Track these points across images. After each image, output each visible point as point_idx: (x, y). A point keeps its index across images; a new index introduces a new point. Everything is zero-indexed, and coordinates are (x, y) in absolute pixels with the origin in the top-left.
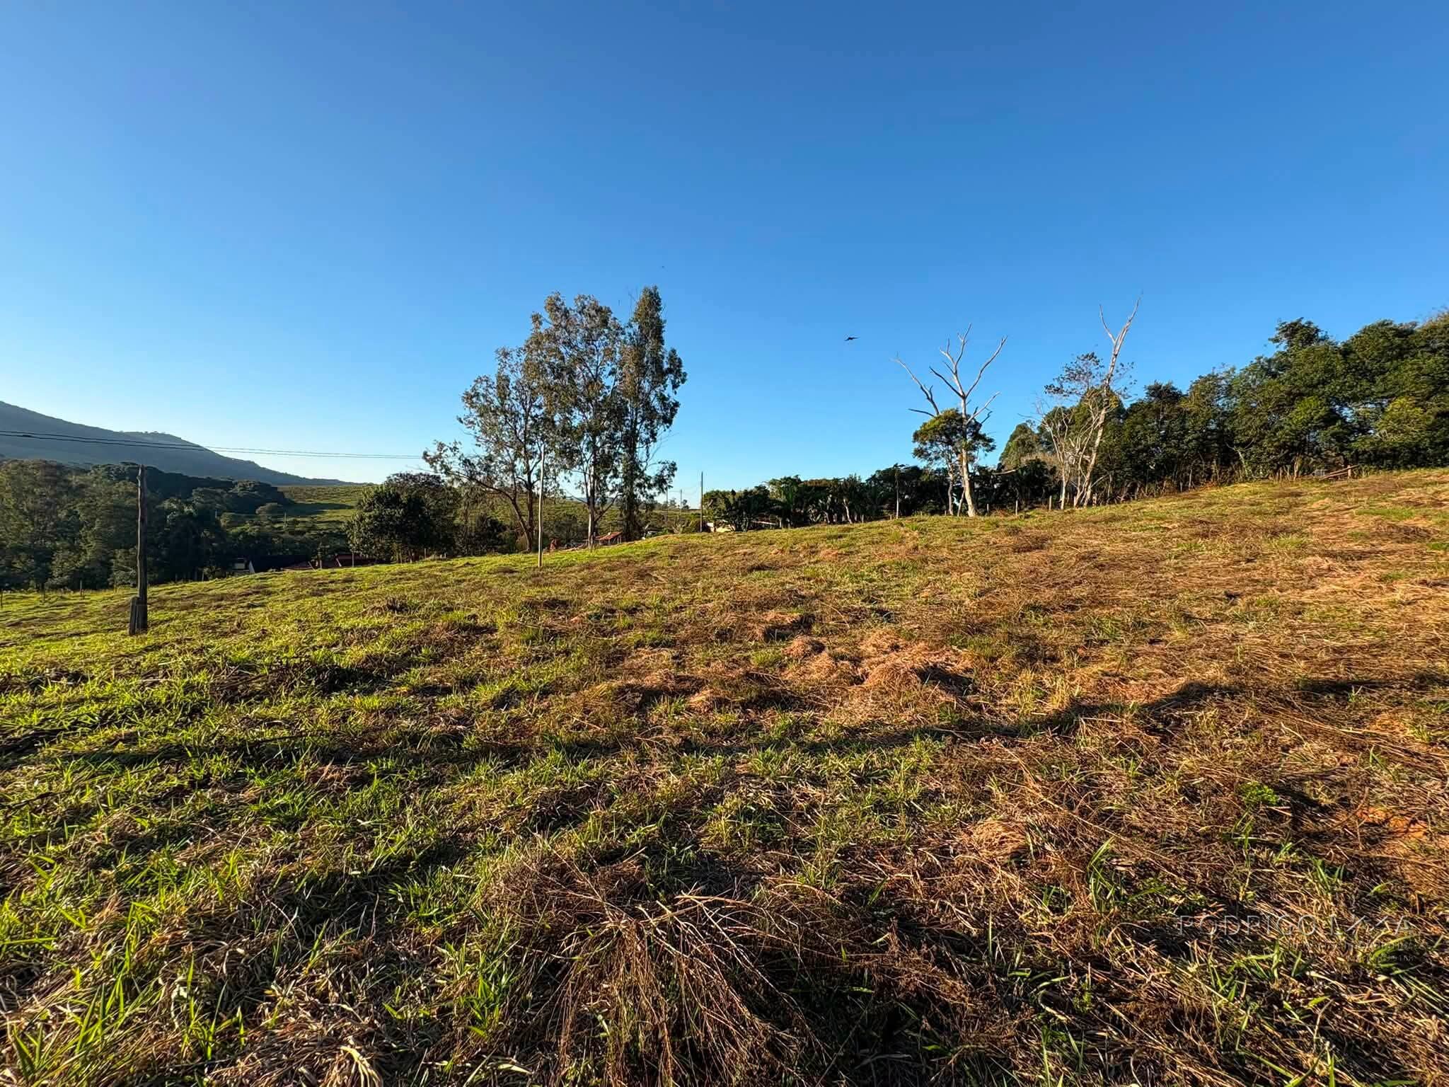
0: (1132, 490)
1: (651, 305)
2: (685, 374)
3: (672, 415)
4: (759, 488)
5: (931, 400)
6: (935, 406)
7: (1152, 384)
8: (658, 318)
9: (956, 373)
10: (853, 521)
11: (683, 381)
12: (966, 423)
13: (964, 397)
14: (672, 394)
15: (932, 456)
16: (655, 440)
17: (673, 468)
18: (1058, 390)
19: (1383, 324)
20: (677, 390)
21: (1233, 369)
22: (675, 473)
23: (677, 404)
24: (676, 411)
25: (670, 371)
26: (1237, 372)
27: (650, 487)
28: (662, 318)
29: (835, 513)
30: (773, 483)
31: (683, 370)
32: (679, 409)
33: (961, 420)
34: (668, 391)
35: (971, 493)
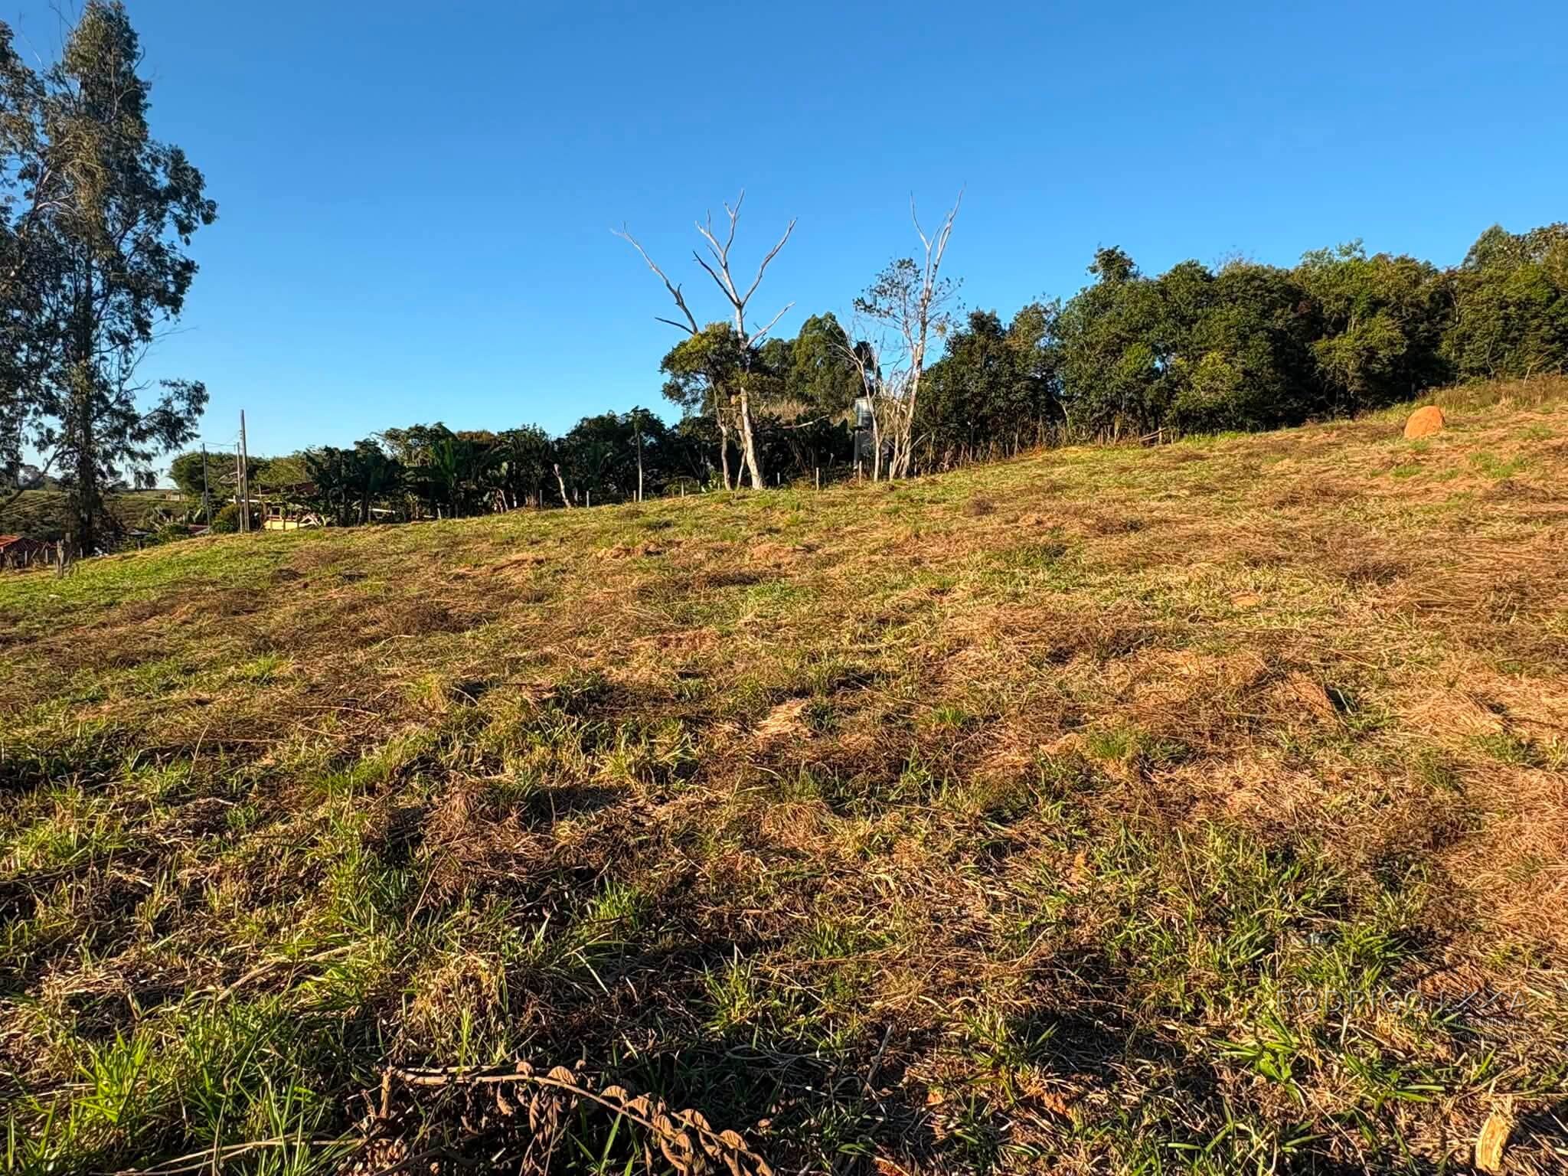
0: (956, 456)
1: (107, 43)
2: (212, 205)
3: (181, 289)
4: (364, 445)
5: (681, 303)
6: (690, 316)
7: (975, 311)
8: (128, 75)
9: (726, 267)
10: (572, 502)
11: (208, 219)
12: (743, 346)
13: (740, 306)
14: (180, 244)
15: (688, 397)
16: (146, 337)
17: (197, 396)
18: (868, 309)
19: (1190, 265)
20: (192, 236)
21: (1058, 301)
22: (204, 406)
23: (189, 266)
24: (188, 281)
25: (173, 193)
26: (1063, 305)
27: (141, 436)
28: (140, 74)
29: (517, 491)
30: (393, 435)
31: (204, 195)
32: (195, 277)
33: (738, 341)
34: (169, 235)
35: (755, 456)
